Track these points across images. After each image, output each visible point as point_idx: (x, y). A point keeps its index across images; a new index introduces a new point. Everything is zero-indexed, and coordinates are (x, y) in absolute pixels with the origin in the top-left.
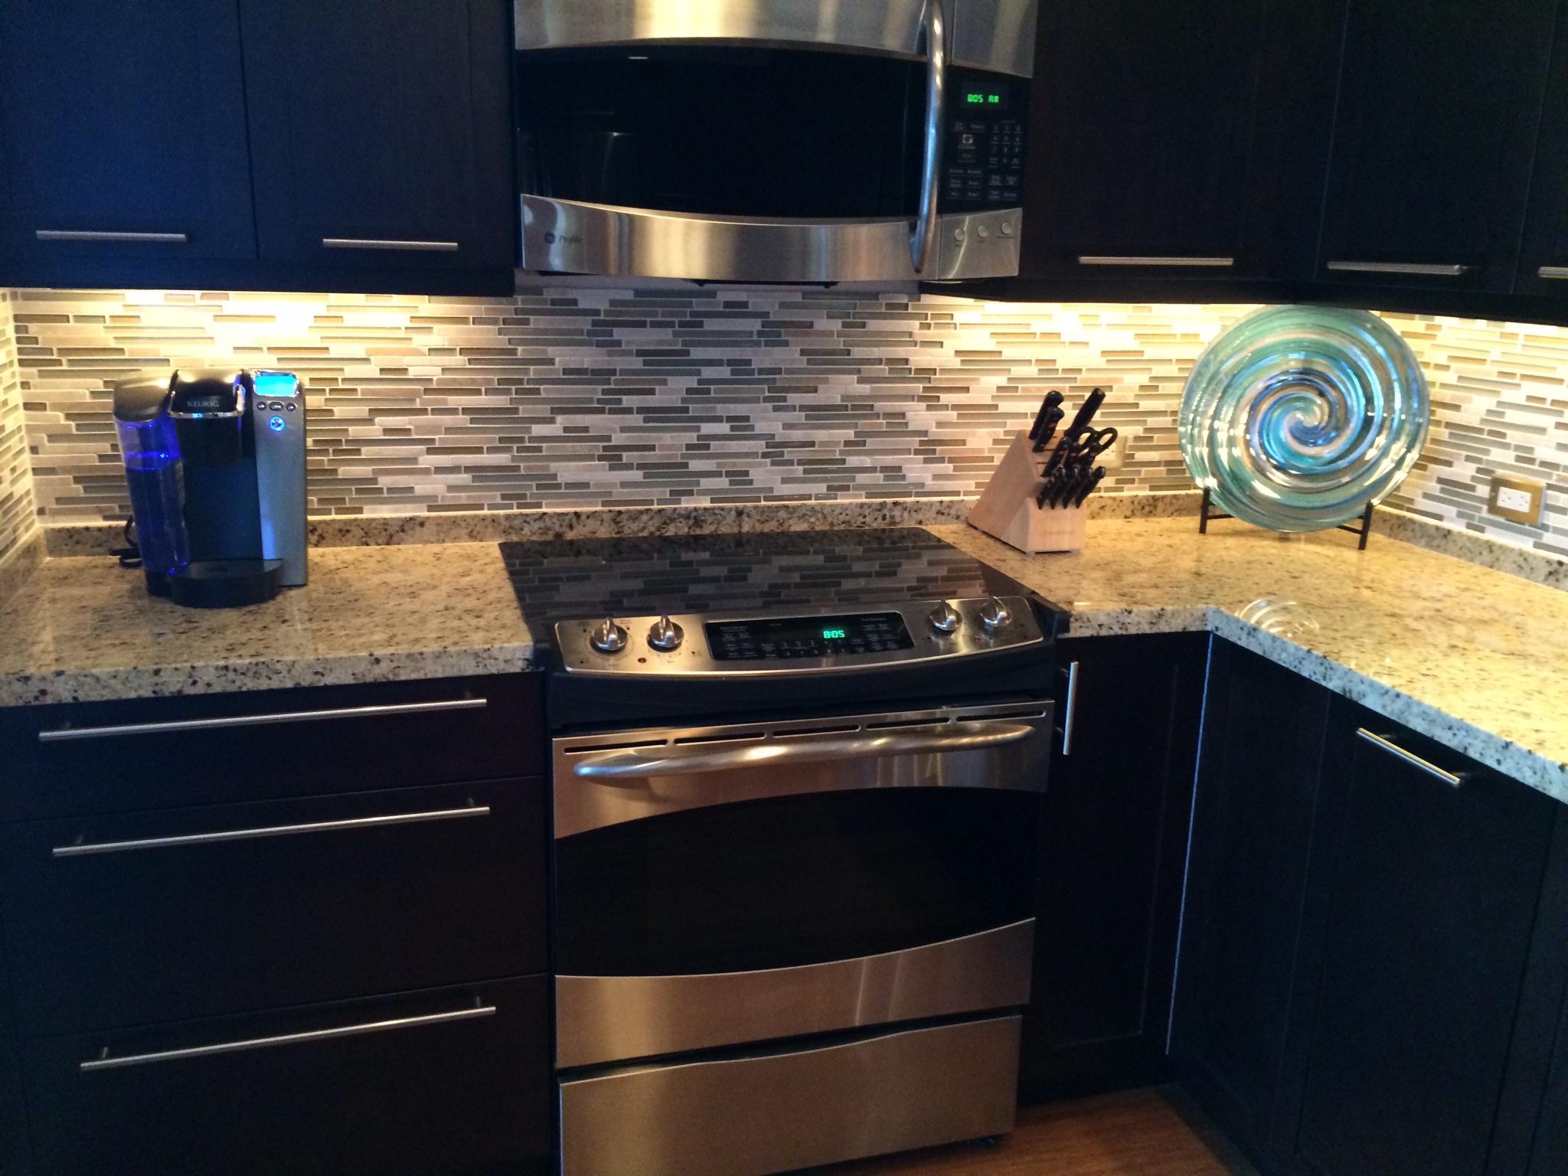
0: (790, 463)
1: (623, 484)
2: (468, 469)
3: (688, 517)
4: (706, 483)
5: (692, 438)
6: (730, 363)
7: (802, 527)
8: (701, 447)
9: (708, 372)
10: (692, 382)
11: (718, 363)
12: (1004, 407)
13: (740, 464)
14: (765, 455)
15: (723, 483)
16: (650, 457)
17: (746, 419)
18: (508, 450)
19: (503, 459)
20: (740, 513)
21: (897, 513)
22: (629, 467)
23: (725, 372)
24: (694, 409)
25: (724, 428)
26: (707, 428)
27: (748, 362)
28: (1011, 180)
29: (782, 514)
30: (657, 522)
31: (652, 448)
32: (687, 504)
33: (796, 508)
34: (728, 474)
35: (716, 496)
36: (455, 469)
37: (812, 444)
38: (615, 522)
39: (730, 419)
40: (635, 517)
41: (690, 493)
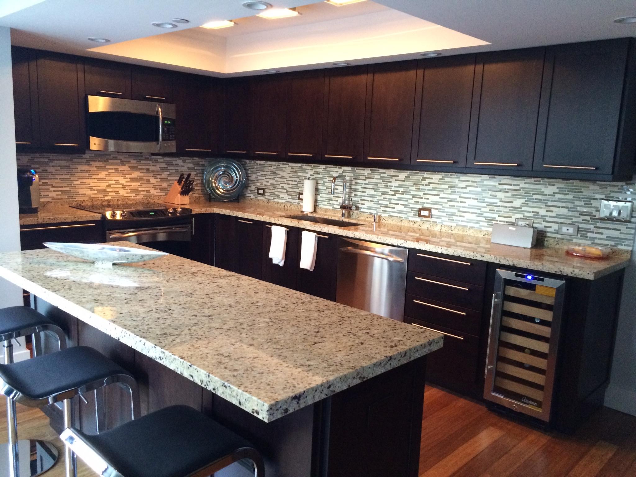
0: (127, 189)
1: (93, 194)
2: (60, 191)
3: (107, 201)
4: (110, 194)
5: (107, 184)
6: (114, 169)
7: (131, 203)
8: (109, 186)
9: (110, 171)
10: (107, 173)
11: (112, 169)
12: (169, 178)
13: (117, 190)
14: (122, 188)
15: (114, 194)
16: (99, 188)
17: (118, 180)
18: (69, 187)
19: (68, 189)
20: (118, 200)
21: (150, 200)
22: (94, 190)
23: (113, 171)
24: (108, 178)
25: (114, 182)
26: (110, 182)
27: (118, 169)
28: (173, 136)
29: (127, 200)
30: (101, 202)
31: (99, 186)
32: (106, 198)
33: (129, 199)
34: (115, 192)
35: (113, 197)
36: (58, 191)
37: (131, 186)
38: (92, 202)
39: (115, 180)
40: (96, 201)
41: (107, 196)
